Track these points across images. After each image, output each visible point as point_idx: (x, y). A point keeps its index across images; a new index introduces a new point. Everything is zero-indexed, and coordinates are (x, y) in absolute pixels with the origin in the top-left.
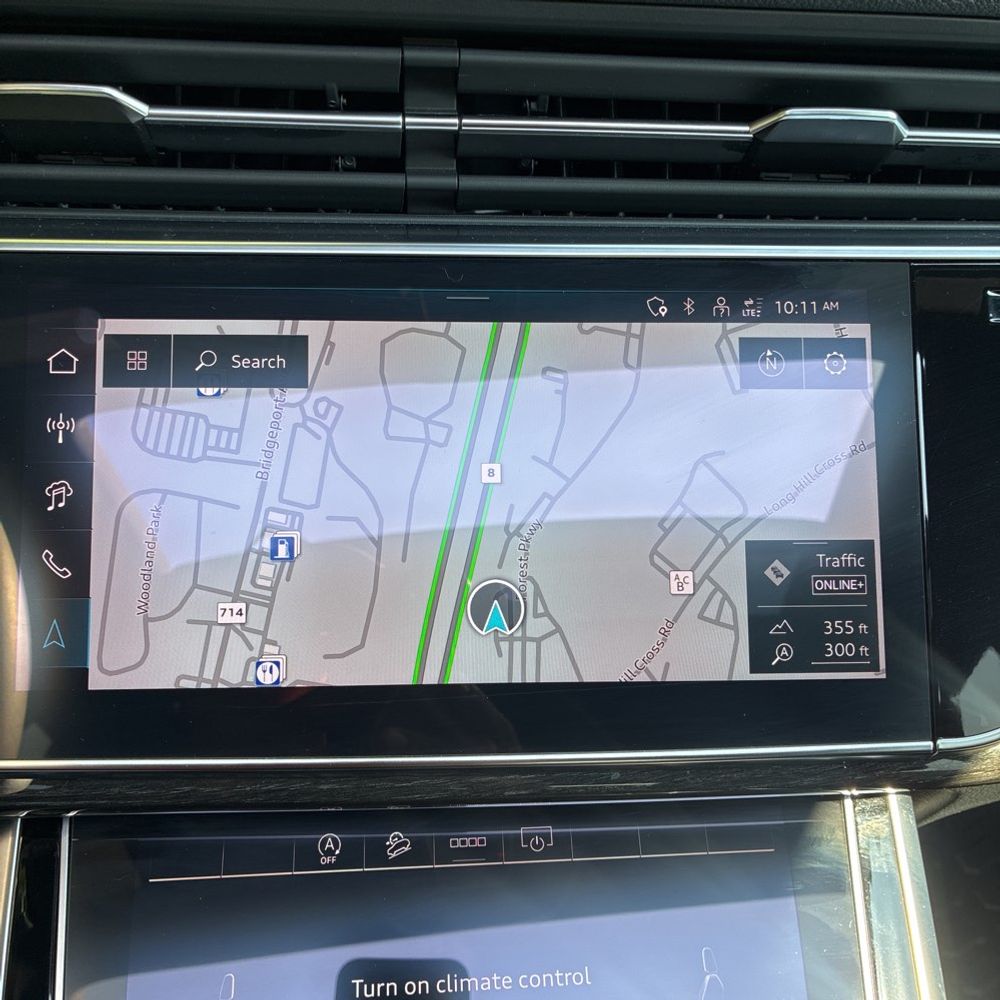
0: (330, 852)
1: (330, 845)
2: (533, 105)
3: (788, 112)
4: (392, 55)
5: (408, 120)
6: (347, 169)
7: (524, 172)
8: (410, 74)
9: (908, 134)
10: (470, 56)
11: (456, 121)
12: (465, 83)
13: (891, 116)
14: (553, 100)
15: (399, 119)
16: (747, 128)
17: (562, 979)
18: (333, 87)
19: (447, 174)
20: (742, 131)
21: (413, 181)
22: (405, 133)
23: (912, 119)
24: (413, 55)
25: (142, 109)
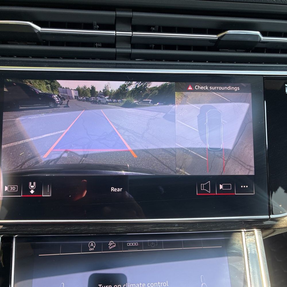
0: (92, 247)
1: (92, 245)
2: (154, 29)
3: (228, 31)
4: (113, 13)
5: (117, 32)
6: (99, 47)
7: (151, 48)
8: (118, 19)
9: (263, 38)
10: (136, 14)
11: (131, 33)
12: (134, 22)
13: (258, 33)
14: (159, 27)
15: (114, 32)
16: (216, 36)
17: (160, 284)
18: (95, 23)
19: (128, 48)
20: (215, 37)
21: (118, 50)
22: (116, 37)
23: (264, 34)
24: (119, 13)
25: (38, 28)
